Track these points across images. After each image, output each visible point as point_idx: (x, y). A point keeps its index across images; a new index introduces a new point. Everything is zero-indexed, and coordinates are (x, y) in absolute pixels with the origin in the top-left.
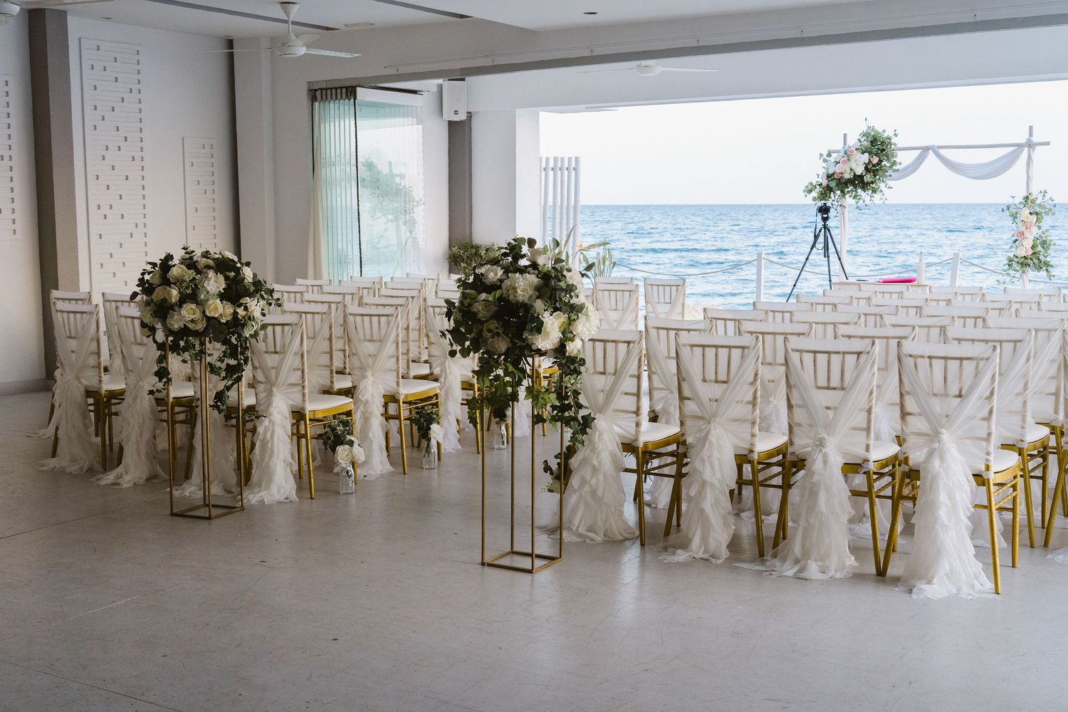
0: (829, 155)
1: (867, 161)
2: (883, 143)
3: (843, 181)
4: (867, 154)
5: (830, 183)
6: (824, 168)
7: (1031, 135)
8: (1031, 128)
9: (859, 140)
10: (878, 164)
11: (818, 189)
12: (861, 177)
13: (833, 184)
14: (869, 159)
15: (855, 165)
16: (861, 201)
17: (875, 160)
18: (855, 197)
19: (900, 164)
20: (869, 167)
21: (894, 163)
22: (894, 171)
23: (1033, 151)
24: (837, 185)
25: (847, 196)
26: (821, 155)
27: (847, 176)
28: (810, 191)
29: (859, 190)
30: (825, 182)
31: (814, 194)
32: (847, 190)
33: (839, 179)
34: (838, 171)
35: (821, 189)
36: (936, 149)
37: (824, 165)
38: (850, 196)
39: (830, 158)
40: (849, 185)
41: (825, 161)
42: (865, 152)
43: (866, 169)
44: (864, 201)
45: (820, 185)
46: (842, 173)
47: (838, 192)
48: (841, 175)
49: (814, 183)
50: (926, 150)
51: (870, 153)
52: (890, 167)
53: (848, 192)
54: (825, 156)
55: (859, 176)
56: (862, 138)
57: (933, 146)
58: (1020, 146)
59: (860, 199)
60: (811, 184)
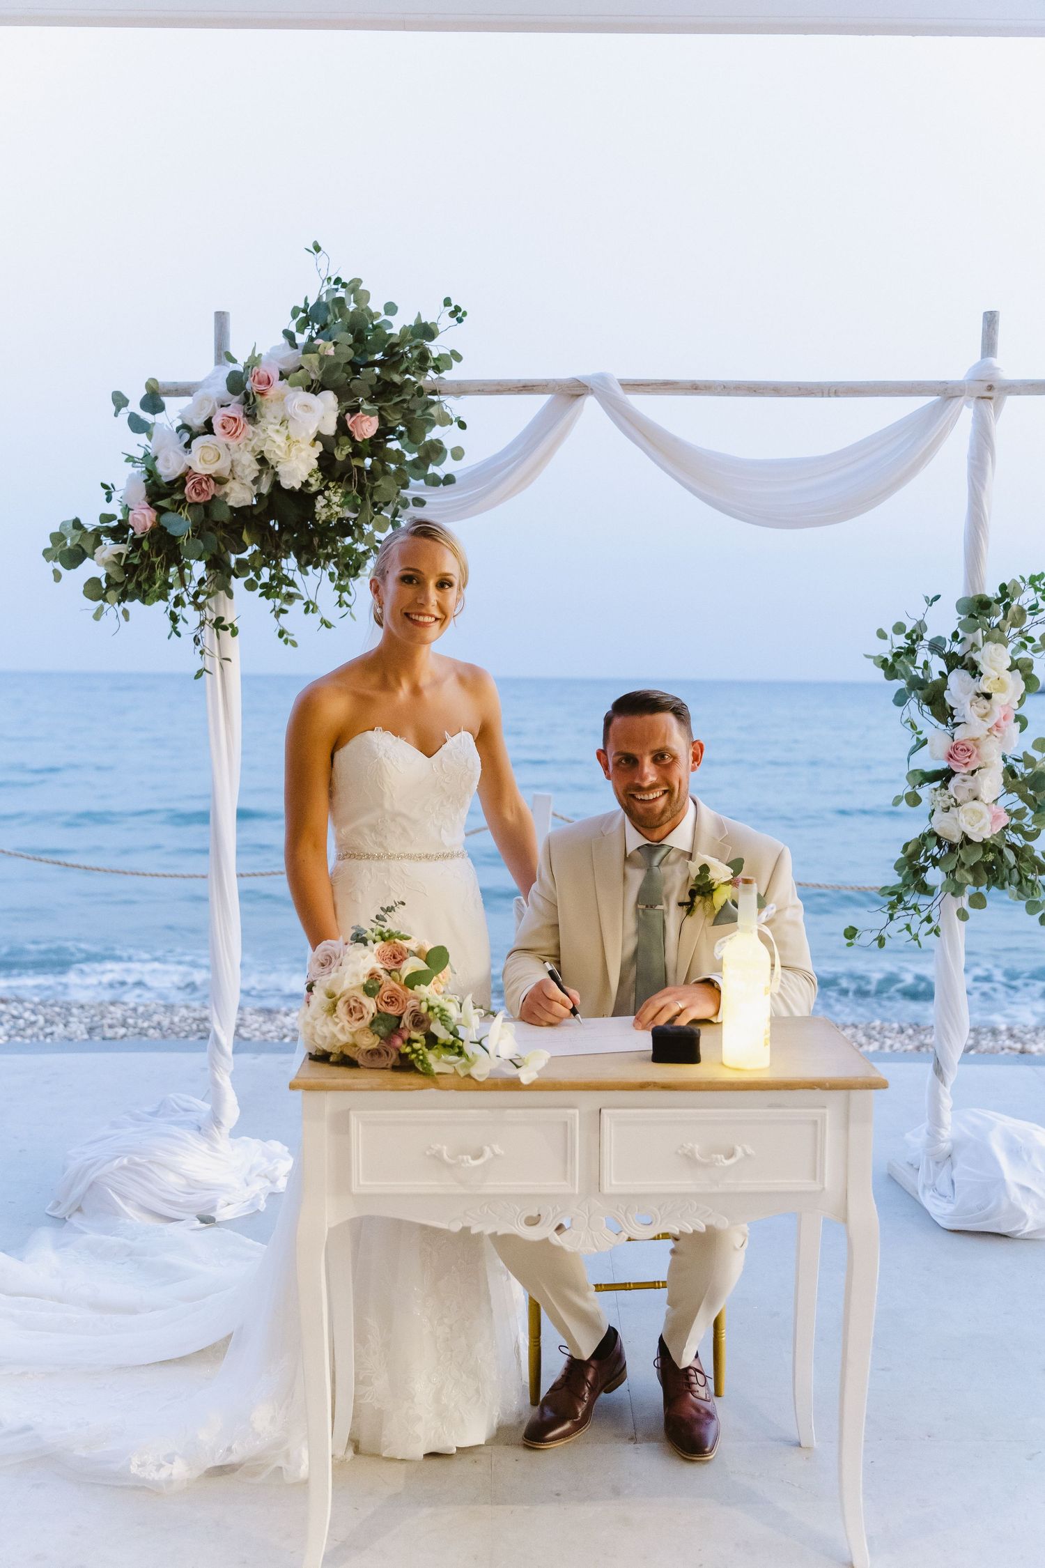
0: (153, 401)
1: (330, 428)
2: (393, 357)
3: (222, 515)
4: (329, 398)
5: (167, 519)
6: (130, 459)
7: (989, 346)
8: (990, 319)
9: (289, 335)
10: (376, 445)
11: (109, 548)
12: (303, 498)
13: (180, 524)
14: (341, 422)
15: (280, 440)
16: (298, 605)
17: (367, 427)
18: (268, 591)
19: (458, 454)
20: (340, 455)
21: (435, 452)
22: (434, 481)
23: (997, 412)
24: (198, 531)
25: (237, 584)
26: (120, 401)
27: (240, 495)
28: (74, 558)
29: (290, 564)
30: (143, 518)
31: (93, 568)
32: (233, 558)
33: (207, 507)
34: (201, 468)
35: (124, 549)
36: (619, 391)
37: (137, 444)
38: (251, 586)
39: (159, 418)
40: (245, 537)
41: (137, 425)
42: (323, 387)
43: (326, 463)
44: (310, 607)
45: (119, 532)
46: (220, 481)
47: (198, 569)
48: (212, 489)
49: (91, 521)
50: (574, 391)
51: (343, 393)
52: (414, 464)
53: (243, 566)
54: (134, 407)
55: (291, 492)
56: (302, 326)
57: (603, 378)
58: (947, 393)
59: (290, 597)
60: (77, 524)
